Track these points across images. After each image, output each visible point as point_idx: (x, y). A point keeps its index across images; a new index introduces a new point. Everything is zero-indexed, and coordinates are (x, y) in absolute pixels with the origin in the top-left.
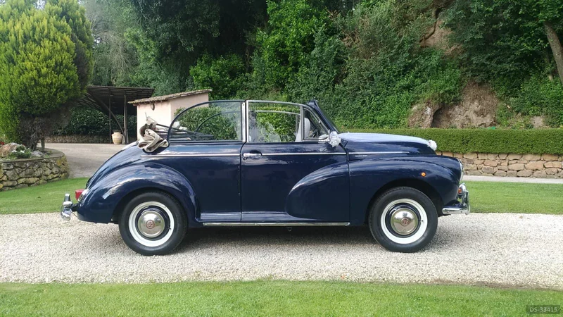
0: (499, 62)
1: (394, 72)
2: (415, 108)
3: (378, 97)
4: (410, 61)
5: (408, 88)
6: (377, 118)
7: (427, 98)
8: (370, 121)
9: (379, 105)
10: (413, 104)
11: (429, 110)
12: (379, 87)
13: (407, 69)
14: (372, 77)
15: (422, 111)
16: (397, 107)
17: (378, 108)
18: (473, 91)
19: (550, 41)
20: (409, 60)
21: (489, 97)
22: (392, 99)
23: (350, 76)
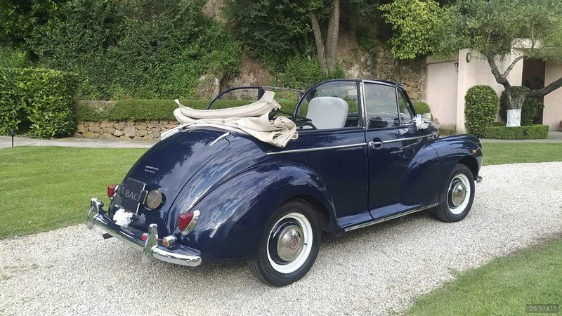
0: (272, 40)
1: (179, 39)
2: (203, 78)
3: (163, 64)
4: (196, 29)
5: (194, 57)
6: (164, 87)
7: (214, 69)
8: (155, 90)
9: (165, 73)
10: (200, 74)
11: (217, 80)
12: (164, 54)
13: (193, 37)
14: (156, 41)
15: (211, 81)
16: (185, 76)
17: (164, 77)
18: (248, 64)
19: (314, 26)
20: (194, 28)
21: (261, 71)
22: (179, 67)
23: (127, 38)
